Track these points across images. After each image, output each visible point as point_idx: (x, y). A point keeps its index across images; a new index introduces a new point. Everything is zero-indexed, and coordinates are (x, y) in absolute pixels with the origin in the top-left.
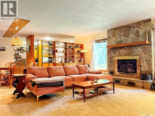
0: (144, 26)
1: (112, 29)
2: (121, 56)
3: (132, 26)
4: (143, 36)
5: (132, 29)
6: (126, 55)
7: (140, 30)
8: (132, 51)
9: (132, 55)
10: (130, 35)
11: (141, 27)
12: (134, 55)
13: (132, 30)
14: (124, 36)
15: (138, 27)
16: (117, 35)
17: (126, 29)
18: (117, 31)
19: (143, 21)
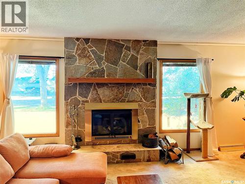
0: (145, 50)
1: (78, 39)
2: (101, 102)
3: (124, 45)
4: (143, 69)
5: (124, 51)
6: (113, 101)
7: (139, 57)
8: (124, 92)
9: (123, 101)
10: (121, 61)
11: (141, 51)
12: (127, 102)
13: (123, 53)
14: (108, 60)
15: (135, 50)
16: (90, 56)
17: (113, 48)
18: (90, 47)
19: (144, 41)
